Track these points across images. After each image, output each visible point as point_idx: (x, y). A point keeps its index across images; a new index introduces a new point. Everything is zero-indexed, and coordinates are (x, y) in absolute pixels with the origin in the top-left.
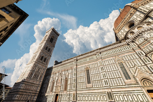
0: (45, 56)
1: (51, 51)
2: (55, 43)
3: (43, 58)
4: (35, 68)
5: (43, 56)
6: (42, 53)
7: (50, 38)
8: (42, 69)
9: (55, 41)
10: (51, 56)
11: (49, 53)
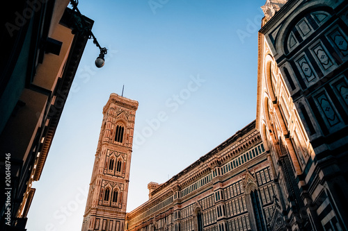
0: (113, 187)
1: (125, 168)
2: (130, 137)
3: (110, 193)
4: (98, 222)
5: (108, 188)
6: (104, 182)
7: (115, 131)
8: (114, 222)
9: (128, 132)
10: (128, 181)
11: (120, 174)
